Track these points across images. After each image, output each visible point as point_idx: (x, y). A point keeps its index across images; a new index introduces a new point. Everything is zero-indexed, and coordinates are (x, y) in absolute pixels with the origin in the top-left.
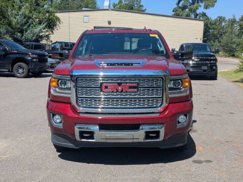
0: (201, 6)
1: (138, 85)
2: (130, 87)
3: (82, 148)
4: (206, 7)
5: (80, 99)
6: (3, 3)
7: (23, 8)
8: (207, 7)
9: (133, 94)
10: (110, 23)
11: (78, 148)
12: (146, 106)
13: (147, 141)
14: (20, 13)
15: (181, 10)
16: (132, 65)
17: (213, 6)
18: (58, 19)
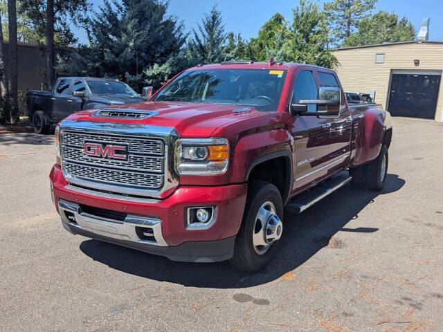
1: (127, 148)
2: (117, 152)
5: (66, 163)
6: (263, 41)
7: (284, 45)
9: (121, 162)
10: (417, 63)
12: (139, 185)
14: (280, 52)
16: (138, 116)
18: (334, 59)
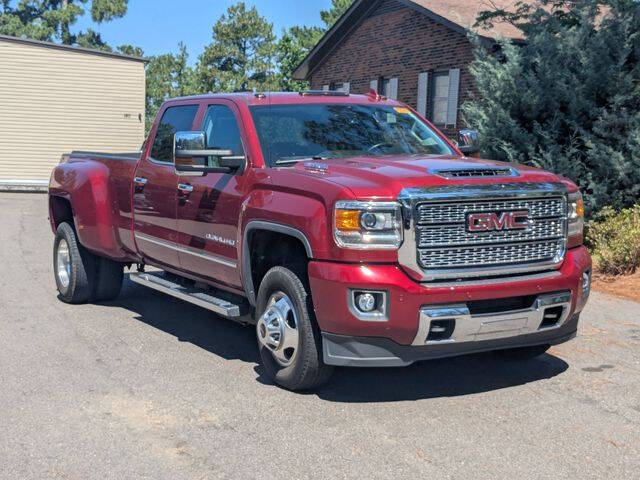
0: (82, 13)
1: (528, 214)
2: (518, 220)
3: (418, 364)
4: (99, 16)
5: (425, 251)
8: (102, 14)
11: (409, 363)
12: (539, 257)
13: (541, 330)
15: (17, 20)
17: (121, 13)
